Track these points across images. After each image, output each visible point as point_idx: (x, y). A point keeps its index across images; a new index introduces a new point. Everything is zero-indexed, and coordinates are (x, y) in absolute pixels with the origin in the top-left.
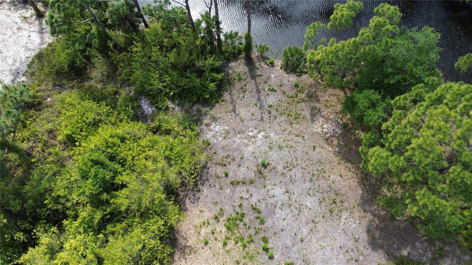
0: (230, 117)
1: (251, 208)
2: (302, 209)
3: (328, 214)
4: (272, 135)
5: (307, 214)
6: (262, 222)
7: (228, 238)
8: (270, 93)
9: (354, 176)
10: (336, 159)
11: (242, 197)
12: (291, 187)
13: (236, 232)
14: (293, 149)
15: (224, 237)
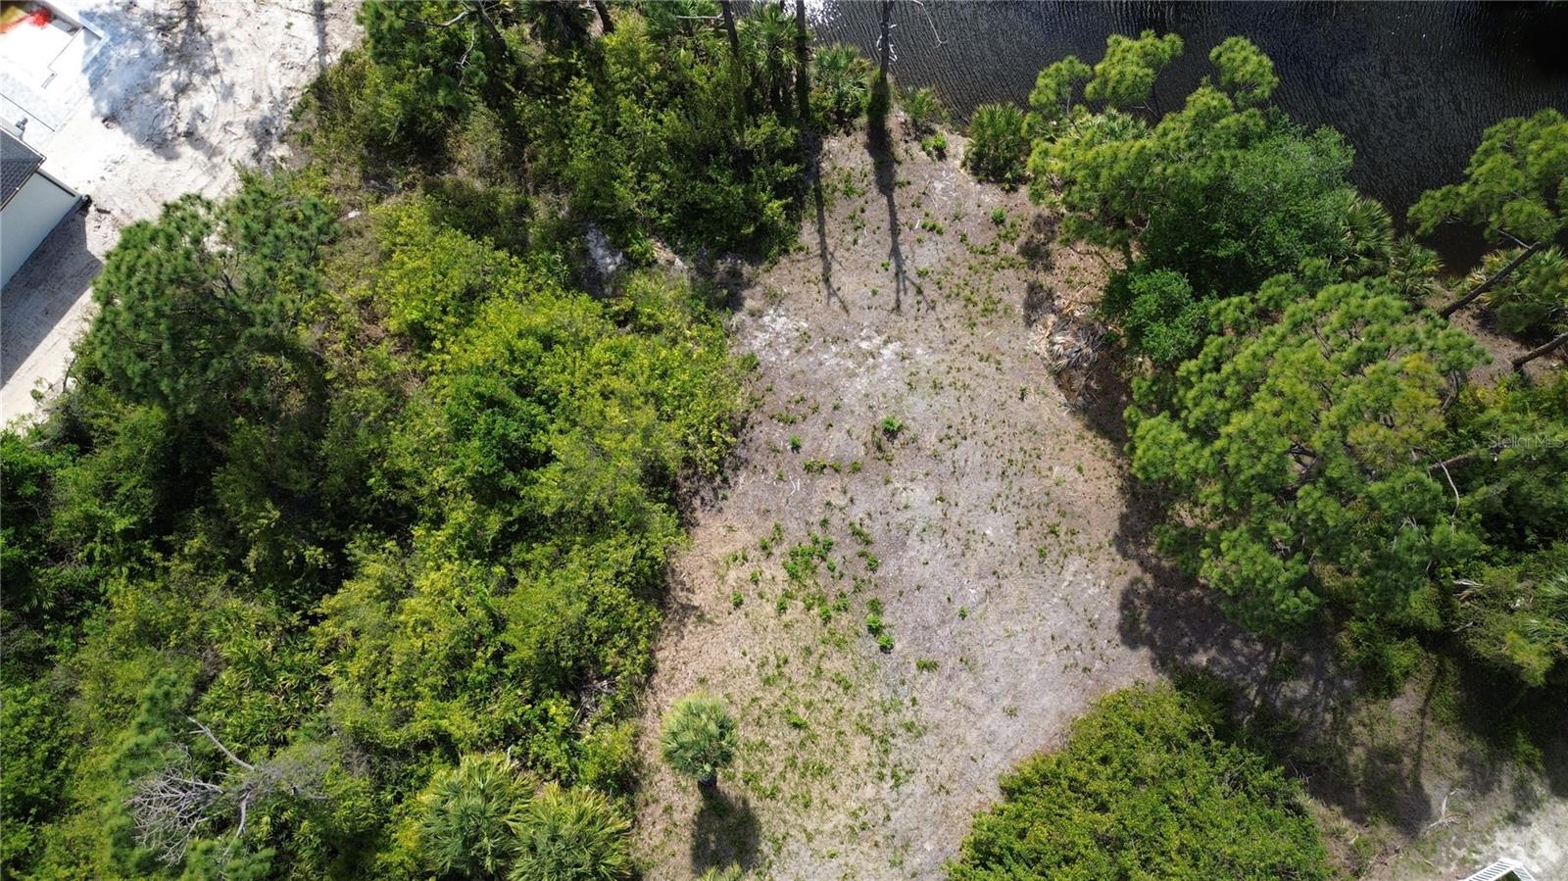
0: (815, 295)
1: (850, 531)
2: (972, 543)
3: (1035, 560)
4: (919, 351)
5: (982, 554)
6: (873, 567)
7: (788, 595)
8: (927, 235)
9: (1114, 471)
10: (1075, 425)
11: (829, 504)
12: (952, 487)
13: (809, 582)
14: (968, 392)
15: (780, 592)
